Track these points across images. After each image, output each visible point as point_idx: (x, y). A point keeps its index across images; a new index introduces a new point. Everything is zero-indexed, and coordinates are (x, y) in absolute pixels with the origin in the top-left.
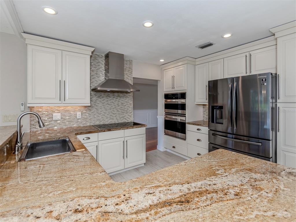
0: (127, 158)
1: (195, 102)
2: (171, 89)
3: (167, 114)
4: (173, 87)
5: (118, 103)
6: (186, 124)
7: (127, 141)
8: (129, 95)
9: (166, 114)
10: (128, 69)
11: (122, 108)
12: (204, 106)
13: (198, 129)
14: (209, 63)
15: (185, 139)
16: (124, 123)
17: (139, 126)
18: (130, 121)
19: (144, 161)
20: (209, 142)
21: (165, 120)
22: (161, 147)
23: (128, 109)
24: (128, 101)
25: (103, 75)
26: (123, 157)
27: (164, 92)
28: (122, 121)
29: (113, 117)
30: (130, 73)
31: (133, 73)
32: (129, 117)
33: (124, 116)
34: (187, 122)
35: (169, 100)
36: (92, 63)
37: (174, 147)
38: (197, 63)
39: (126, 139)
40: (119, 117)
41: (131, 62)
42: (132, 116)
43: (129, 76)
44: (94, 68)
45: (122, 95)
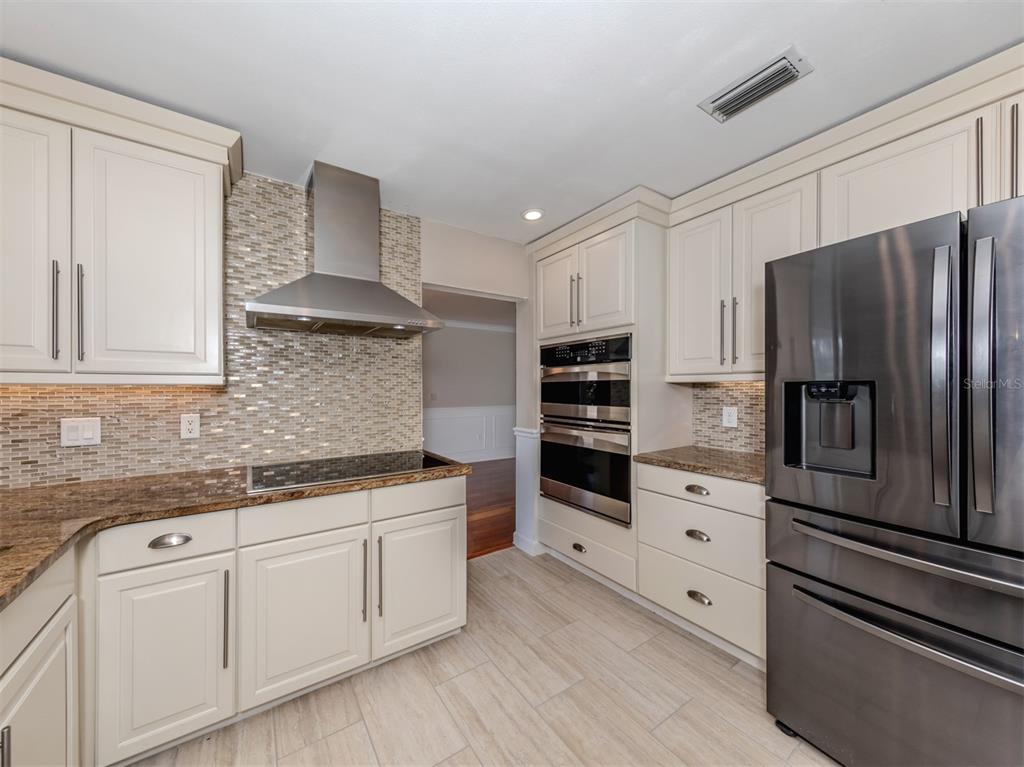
0: (381, 614)
1: (664, 373)
2: (565, 329)
3: (549, 419)
4: (575, 320)
5: (364, 377)
6: (633, 463)
7: (380, 538)
8: (406, 347)
9: (545, 421)
10: (404, 250)
11: (378, 396)
12: (697, 391)
13: (690, 489)
14: (736, 205)
15: (626, 523)
16: (386, 455)
17: (438, 470)
18: (407, 446)
19: (459, 618)
20: (767, 557)
21: (543, 443)
22: (529, 539)
23: (403, 402)
24: (403, 372)
25: (299, 268)
26: (364, 612)
27: (540, 340)
28: (380, 449)
29: (342, 434)
30: (413, 266)
31: (423, 264)
32: (409, 433)
33: (384, 427)
34: (634, 452)
35: (557, 370)
36: (252, 216)
37: (578, 547)
38: (674, 219)
39: (379, 529)
40: (368, 432)
41: (413, 223)
42: (420, 427)
43: (409, 275)
44: (261, 238)
45: (380, 349)
